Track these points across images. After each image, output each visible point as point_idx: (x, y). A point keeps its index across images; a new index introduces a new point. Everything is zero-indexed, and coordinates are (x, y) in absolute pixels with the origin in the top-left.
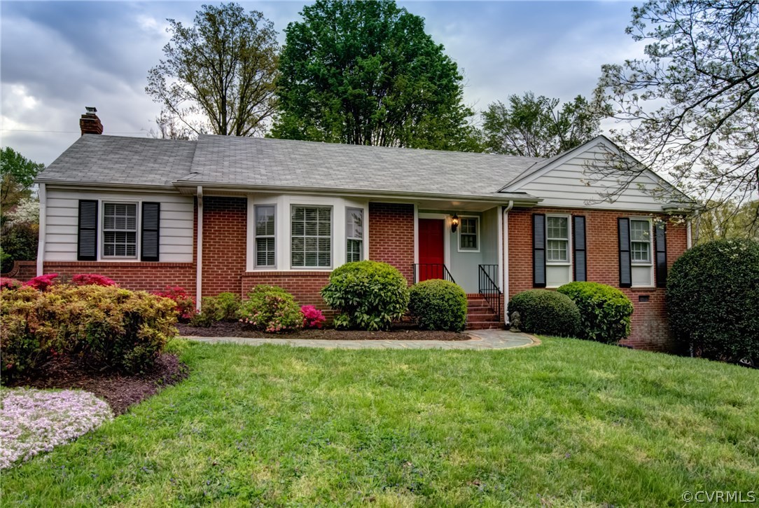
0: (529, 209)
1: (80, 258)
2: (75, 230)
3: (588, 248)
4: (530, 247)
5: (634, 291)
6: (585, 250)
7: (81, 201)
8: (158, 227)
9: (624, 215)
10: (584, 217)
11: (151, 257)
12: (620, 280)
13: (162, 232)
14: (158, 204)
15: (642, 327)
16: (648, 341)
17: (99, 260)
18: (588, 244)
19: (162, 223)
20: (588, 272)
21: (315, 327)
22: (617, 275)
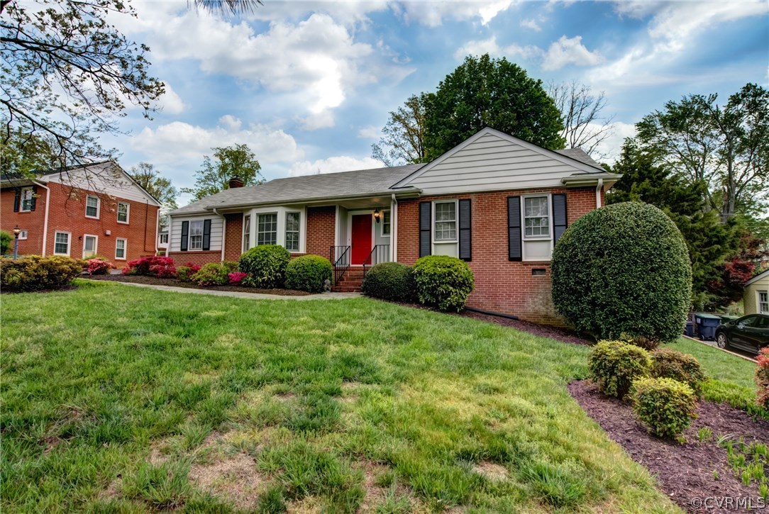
0: (417, 199)
1: (182, 250)
2: (180, 236)
3: (473, 226)
4: (417, 229)
5: (527, 264)
6: (470, 229)
7: (183, 222)
8: (210, 233)
9: (515, 194)
10: (470, 200)
11: (206, 249)
12: (509, 254)
13: (212, 235)
14: (210, 220)
15: (536, 300)
16: (543, 313)
17: (188, 250)
18: (473, 223)
19: (212, 230)
20: (474, 249)
21: (231, 284)
22: (506, 250)
